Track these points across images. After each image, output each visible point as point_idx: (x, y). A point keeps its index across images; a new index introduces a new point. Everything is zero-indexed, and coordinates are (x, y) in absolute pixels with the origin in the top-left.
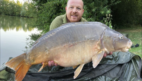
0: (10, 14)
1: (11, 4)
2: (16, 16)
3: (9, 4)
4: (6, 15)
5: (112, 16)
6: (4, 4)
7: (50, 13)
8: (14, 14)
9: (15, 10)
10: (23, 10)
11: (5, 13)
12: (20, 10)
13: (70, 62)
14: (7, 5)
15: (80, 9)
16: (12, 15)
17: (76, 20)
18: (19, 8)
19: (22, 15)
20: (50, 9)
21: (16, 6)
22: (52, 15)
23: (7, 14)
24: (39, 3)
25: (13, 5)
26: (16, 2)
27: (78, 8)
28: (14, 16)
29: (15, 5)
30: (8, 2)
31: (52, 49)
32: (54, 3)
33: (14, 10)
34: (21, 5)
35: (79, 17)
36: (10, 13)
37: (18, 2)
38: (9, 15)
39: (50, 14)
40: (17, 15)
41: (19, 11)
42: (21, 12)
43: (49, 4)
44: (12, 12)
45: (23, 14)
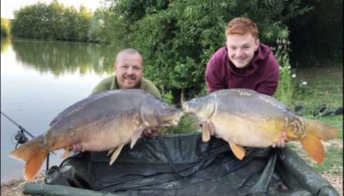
0: (66, 38)
1: (67, 14)
2: (78, 41)
3: (63, 16)
4: (58, 39)
5: (289, 43)
6: (51, 15)
7: (153, 40)
8: (74, 36)
9: (77, 28)
10: (94, 26)
11: (55, 35)
12: (87, 27)
13: (105, 143)
14: (60, 18)
15: (138, 69)
16: (70, 40)
17: (133, 85)
18: (85, 22)
19: (91, 39)
20: (151, 31)
21: (79, 19)
22: (157, 44)
23: (59, 37)
24: (128, 18)
25: (71, 16)
26: (78, 10)
27: (135, 67)
28: (74, 40)
29: (75, 16)
30: (60, 10)
31: (78, 129)
32: (161, 17)
33: (74, 27)
34: (88, 16)
35: (137, 80)
36: (65, 34)
37: (82, 9)
38: (64, 40)
39: (152, 42)
40: (80, 38)
41: (85, 30)
42: (90, 32)
43: (150, 21)
44: (69, 33)
45: (94, 36)
